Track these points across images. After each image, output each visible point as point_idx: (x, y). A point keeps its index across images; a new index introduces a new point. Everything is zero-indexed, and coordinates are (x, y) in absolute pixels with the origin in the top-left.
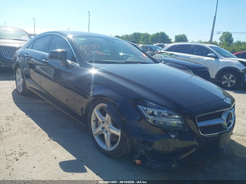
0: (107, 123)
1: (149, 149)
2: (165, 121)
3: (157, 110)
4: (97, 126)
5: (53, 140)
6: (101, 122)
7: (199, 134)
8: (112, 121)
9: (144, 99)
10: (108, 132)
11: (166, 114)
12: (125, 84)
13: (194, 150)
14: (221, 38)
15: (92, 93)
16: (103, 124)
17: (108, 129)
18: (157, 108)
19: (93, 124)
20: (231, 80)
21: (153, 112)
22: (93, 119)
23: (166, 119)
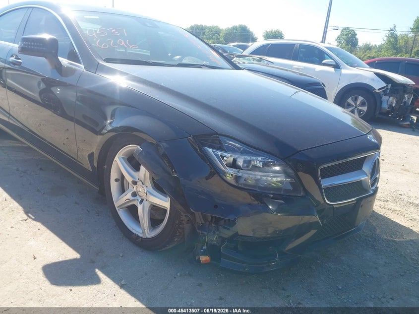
0: (143, 184)
1: (227, 233)
2: (259, 177)
3: (243, 157)
4: (123, 190)
5: (33, 220)
6: (130, 181)
7: (322, 202)
8: (153, 179)
9: (217, 134)
10: (145, 201)
11: (260, 165)
12: (178, 105)
13: (313, 232)
14: (339, 39)
15: (110, 123)
16: (135, 187)
17: (144, 196)
18: (244, 152)
19: (114, 186)
20: (359, 105)
21: (235, 161)
22: (114, 175)
23: (260, 173)
